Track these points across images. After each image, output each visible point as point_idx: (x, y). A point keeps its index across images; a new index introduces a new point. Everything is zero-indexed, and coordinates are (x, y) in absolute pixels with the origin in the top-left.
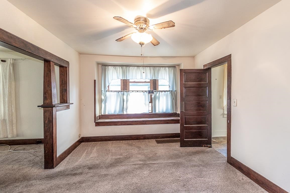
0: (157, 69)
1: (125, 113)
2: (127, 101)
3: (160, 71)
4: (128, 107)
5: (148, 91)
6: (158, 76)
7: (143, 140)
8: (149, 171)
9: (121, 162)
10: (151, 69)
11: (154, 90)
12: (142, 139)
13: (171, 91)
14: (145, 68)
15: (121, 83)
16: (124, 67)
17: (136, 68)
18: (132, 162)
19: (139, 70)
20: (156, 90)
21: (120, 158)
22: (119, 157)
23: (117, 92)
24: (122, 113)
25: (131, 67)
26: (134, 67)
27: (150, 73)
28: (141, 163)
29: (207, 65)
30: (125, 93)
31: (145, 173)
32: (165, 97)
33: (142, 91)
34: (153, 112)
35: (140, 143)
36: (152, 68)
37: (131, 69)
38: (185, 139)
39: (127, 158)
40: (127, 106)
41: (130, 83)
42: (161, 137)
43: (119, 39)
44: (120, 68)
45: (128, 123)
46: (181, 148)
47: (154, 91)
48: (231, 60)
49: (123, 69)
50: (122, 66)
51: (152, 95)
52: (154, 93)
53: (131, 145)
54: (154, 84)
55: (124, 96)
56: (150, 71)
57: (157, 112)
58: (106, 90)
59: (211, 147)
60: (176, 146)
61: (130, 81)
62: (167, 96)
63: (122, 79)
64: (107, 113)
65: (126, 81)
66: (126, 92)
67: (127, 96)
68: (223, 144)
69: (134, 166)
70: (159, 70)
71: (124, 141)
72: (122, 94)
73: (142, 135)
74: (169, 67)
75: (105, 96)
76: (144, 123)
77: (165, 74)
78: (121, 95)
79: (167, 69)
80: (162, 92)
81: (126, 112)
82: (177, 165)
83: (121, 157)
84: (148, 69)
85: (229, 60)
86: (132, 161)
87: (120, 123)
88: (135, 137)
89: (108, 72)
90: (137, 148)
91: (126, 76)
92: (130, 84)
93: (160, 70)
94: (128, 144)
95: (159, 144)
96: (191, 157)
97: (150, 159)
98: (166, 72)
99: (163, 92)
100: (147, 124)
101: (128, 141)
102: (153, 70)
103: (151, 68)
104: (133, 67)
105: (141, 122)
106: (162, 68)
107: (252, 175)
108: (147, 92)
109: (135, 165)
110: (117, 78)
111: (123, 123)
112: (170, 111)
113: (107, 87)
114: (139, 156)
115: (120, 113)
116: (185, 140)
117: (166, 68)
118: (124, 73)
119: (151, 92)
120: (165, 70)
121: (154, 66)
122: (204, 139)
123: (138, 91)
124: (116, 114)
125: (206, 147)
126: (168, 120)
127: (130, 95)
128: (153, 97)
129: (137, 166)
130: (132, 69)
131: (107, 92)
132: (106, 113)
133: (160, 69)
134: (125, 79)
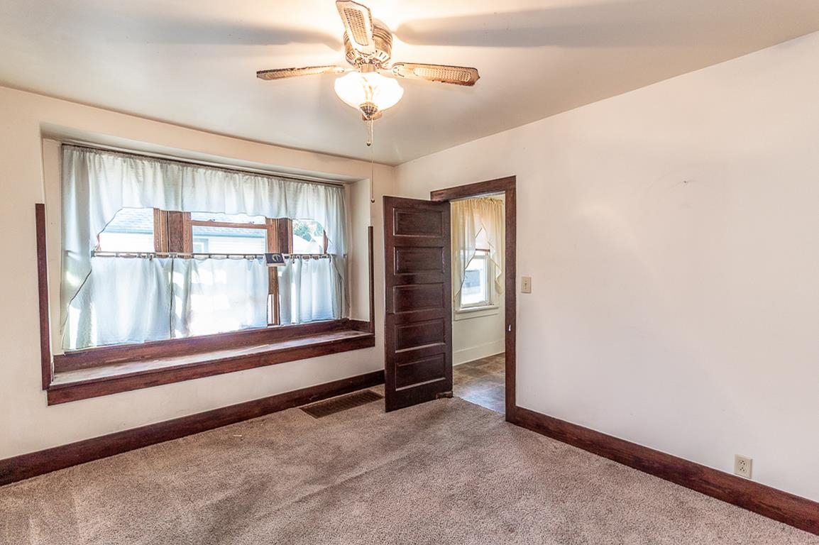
0: (292, 186)
1: (179, 335)
2: (188, 291)
3: (302, 195)
4: (190, 313)
5: (264, 257)
6: (295, 208)
7: (261, 418)
8: (364, 505)
9: (248, 509)
10: (275, 185)
11: (284, 253)
12: (257, 417)
13: (333, 255)
14: (253, 177)
15: (156, 223)
16: (175, 167)
17: (220, 173)
18: (285, 496)
19: (232, 183)
20: (288, 253)
21: (228, 499)
22: (221, 496)
23: (144, 257)
24: (168, 337)
25: (202, 170)
26: (214, 172)
27: (271, 196)
28: (317, 488)
29: (442, 193)
30: (179, 261)
31: (356, 512)
32: (315, 276)
33: (245, 255)
34: (282, 323)
35: (255, 428)
36: (275, 181)
37: (202, 174)
38: (397, 388)
39: (257, 489)
40: (188, 308)
41: (193, 227)
42: (315, 396)
43: (271, 71)
44: (155, 168)
45: (205, 370)
46: (389, 413)
47: (283, 255)
48: (515, 189)
49: (169, 173)
50: (163, 160)
51: (276, 268)
52: (285, 260)
53: (231, 444)
54: (281, 232)
55: (174, 273)
56: (271, 190)
57: (294, 320)
58: (91, 249)
59: (451, 396)
60: (374, 413)
61: (194, 217)
62: (321, 271)
63: (162, 208)
64: (95, 343)
65: (181, 216)
66: (182, 257)
67: (188, 275)
68: (466, 384)
69: (305, 506)
70: (297, 192)
71: (190, 438)
72: (165, 264)
73: (258, 402)
74: (328, 184)
75: (88, 276)
76: (263, 359)
77: (316, 204)
78: (161, 270)
79: (321, 188)
80: (308, 258)
81: (186, 330)
82: (419, 461)
83: (229, 493)
84: (264, 183)
85: (511, 190)
86: (281, 493)
87: (170, 375)
88: (230, 416)
89: (97, 178)
90: (263, 448)
91: (182, 201)
92: (195, 229)
93: (300, 192)
94: (216, 443)
95: (324, 419)
96: (430, 430)
97: (332, 468)
98: (318, 199)
99: (312, 260)
100: (271, 364)
101: (210, 433)
102: (280, 188)
103: (272, 182)
104: (210, 171)
105: (251, 360)
106: (306, 184)
107: (570, 434)
108: (259, 259)
109: (304, 500)
110: (139, 205)
111: (185, 373)
112: (331, 314)
113: (95, 238)
114: (292, 470)
115: (159, 338)
116: (397, 390)
117: (319, 186)
118: (173, 187)
119: (275, 258)
120: (316, 191)
121: (284, 178)
122: (438, 380)
123: (228, 255)
124: (143, 342)
125: (444, 399)
126: (336, 343)
127: (199, 269)
128: (280, 274)
129: (313, 503)
130: (205, 177)
131: (93, 256)
132: (89, 342)
133: (301, 187)
134: (180, 210)
